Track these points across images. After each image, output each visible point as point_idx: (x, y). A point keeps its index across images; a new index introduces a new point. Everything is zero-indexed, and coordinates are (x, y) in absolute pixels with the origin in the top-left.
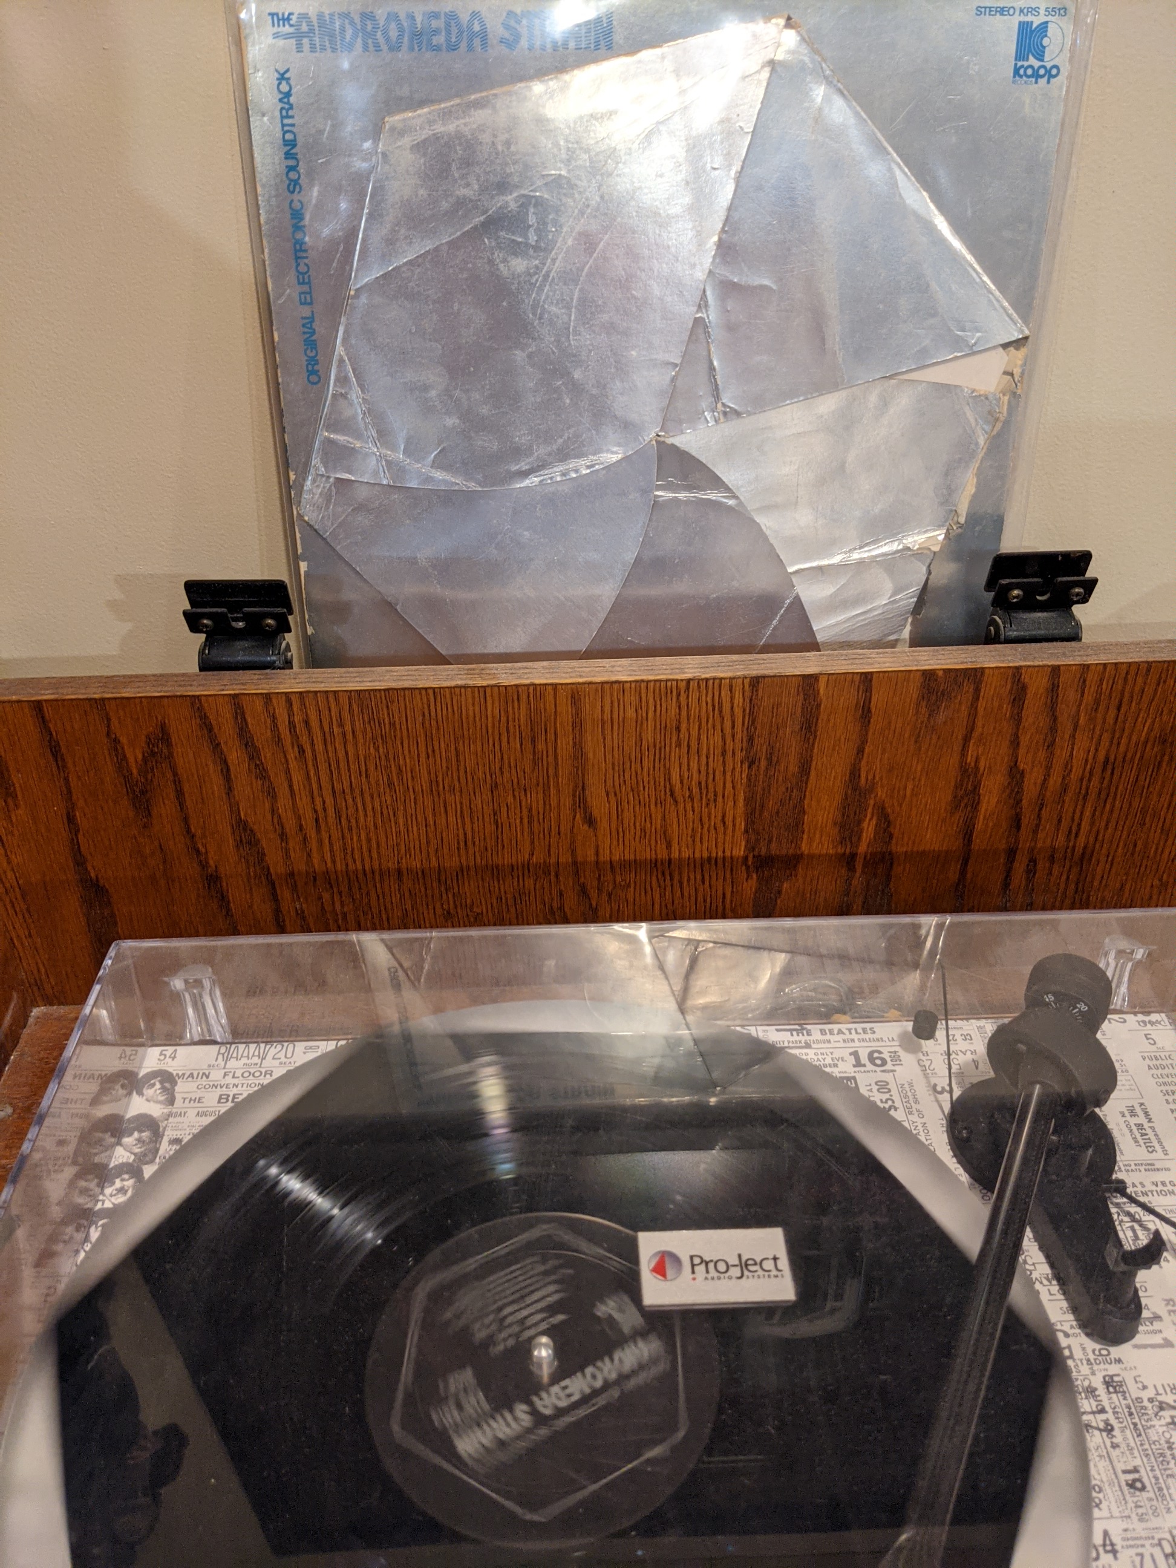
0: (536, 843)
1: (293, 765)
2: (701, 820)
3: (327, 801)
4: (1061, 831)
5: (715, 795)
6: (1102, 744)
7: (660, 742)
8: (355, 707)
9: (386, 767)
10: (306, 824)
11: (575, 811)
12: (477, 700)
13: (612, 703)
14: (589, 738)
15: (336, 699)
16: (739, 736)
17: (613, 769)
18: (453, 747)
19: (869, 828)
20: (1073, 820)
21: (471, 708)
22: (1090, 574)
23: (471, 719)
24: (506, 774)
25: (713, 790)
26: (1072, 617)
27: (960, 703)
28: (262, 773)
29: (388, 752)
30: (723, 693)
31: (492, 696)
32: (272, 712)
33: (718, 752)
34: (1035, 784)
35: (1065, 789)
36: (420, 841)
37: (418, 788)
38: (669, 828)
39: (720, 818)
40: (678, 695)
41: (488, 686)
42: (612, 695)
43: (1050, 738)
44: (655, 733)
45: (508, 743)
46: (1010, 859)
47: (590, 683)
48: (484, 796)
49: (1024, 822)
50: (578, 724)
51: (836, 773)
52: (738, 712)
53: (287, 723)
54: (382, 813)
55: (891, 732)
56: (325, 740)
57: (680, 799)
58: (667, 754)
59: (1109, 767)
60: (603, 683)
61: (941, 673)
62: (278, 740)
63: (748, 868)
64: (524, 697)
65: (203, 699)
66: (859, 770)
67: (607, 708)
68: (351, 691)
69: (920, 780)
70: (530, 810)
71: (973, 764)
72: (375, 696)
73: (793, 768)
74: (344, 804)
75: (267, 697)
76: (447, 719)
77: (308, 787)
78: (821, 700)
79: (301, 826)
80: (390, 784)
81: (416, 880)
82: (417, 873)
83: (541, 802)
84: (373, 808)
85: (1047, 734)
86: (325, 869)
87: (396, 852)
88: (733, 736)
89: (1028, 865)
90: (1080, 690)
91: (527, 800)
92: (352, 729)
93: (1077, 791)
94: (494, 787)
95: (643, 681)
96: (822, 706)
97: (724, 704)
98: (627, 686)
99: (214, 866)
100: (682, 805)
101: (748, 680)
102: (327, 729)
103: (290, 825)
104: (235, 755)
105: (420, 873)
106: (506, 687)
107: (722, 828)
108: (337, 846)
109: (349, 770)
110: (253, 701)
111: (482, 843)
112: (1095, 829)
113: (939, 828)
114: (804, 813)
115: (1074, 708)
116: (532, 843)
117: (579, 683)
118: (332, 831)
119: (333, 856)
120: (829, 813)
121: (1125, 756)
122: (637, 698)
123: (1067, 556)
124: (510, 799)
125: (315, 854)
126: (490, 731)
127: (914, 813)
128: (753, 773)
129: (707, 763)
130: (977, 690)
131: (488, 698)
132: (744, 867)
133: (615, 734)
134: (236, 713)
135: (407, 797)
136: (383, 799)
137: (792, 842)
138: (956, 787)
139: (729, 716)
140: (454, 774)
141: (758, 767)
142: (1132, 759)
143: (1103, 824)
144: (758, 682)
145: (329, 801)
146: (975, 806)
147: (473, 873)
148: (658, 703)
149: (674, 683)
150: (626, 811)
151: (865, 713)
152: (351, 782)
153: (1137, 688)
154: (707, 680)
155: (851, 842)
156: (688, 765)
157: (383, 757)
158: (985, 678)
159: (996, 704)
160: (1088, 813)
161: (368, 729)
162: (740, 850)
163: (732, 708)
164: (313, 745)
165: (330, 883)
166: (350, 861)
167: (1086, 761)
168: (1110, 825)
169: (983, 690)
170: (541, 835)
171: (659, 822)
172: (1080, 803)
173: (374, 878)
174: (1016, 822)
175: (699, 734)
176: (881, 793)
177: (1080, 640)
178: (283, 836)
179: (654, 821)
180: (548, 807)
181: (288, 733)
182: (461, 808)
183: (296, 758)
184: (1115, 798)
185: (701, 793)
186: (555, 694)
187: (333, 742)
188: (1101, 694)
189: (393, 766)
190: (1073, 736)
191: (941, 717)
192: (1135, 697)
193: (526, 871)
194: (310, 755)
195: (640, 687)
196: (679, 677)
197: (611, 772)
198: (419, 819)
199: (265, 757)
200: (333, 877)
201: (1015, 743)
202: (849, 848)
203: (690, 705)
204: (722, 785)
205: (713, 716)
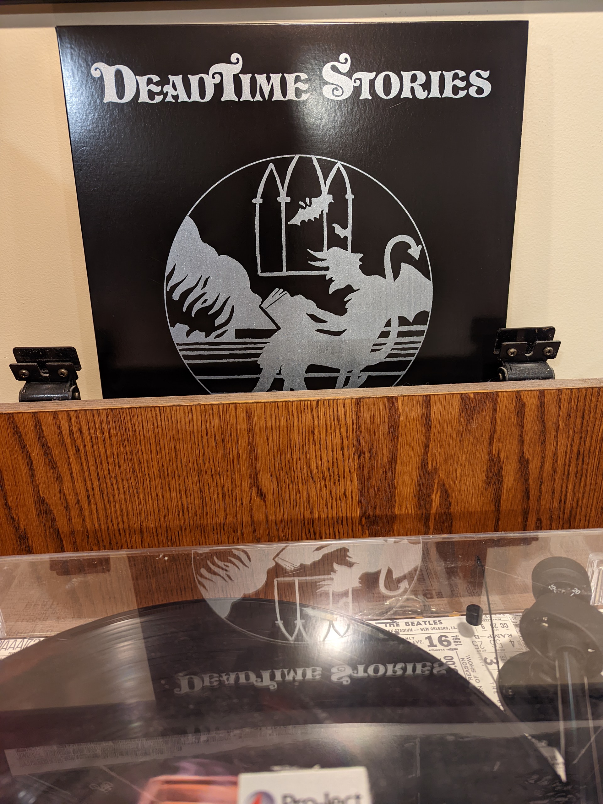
0: (228, 512)
1: (72, 459)
2: (331, 494)
3: (95, 484)
4: (555, 500)
5: (339, 477)
6: (575, 441)
7: (303, 441)
8: (110, 420)
9: (131, 460)
10: (82, 499)
11: (251, 488)
12: (187, 414)
13: (271, 415)
14: (258, 439)
15: (99, 414)
16: (351, 437)
17: (274, 459)
18: (173, 446)
19: (436, 498)
20: (562, 491)
21: (183, 420)
22: (555, 339)
23: (184, 427)
24: (207, 464)
25: (337, 473)
26: (548, 366)
27: (485, 415)
28: (53, 465)
29: (132, 450)
30: (339, 409)
31: (196, 412)
32: (58, 424)
33: (339, 447)
34: (536, 468)
35: (555, 471)
36: (154, 510)
37: (152, 475)
38: (311, 499)
39: (342, 492)
40: (312, 410)
41: (194, 405)
42: (271, 411)
43: (542, 438)
44: (299, 435)
45: (208, 443)
46: (525, 519)
47: (257, 403)
48: (194, 479)
49: (532, 494)
50: (250, 430)
51: (412, 461)
52: (349, 421)
53: (68, 431)
54: (129, 491)
55: (445, 434)
56: (92, 442)
57: (317, 479)
58: (307, 449)
59: (581, 457)
60: (265, 402)
61: (472, 395)
62: (63, 442)
63: (362, 526)
64: (216, 412)
65: (15, 416)
66: (427, 459)
67: (269, 419)
68: (107, 409)
69: (465, 466)
70: (223, 489)
71: (496, 455)
72: (123, 412)
73: (386, 459)
74: (105, 485)
75: (55, 414)
76: (169, 426)
77: (82, 475)
78: (400, 415)
79: (78, 500)
80: (134, 471)
81: (152, 537)
82: (153, 532)
83: (230, 483)
84: (123, 488)
85: (540, 435)
86: (94, 530)
87: (139, 518)
88: (347, 437)
89: (536, 523)
90: (557, 405)
91: (221, 481)
92: (109, 434)
93: (563, 472)
94: (200, 473)
95: (290, 401)
96: (401, 417)
97: (340, 416)
98: (280, 404)
99: (23, 529)
100: (319, 484)
101: (354, 400)
102: (93, 435)
103: (71, 499)
104: (36, 453)
105: (155, 532)
106: (205, 405)
107: (345, 499)
108: (101, 514)
109: (108, 462)
110: (47, 417)
111: (193, 512)
112: (576, 499)
113: (479, 498)
114: (395, 488)
115: (555, 418)
116: (225, 511)
117: (250, 403)
118: (98, 504)
119: (99, 521)
120: (410, 488)
121: (590, 449)
122: (287, 412)
123: (540, 329)
124: (210, 481)
125: (87, 520)
126: (196, 436)
127: (463, 488)
128: (361, 462)
129: (333, 455)
130: (495, 407)
131: (193, 413)
132: (360, 526)
133: (274, 436)
134: (36, 424)
135: (145, 480)
136: (130, 481)
137: (389, 508)
138: (487, 471)
139: (344, 424)
140: (174, 465)
141: (364, 457)
142: (595, 451)
143: (581, 495)
144: (360, 402)
145: (96, 484)
146: (500, 482)
147: (188, 531)
148: (300, 415)
149: (309, 403)
150: (283, 488)
151: (427, 422)
152: (109, 471)
153: (593, 405)
154: (329, 400)
155: (426, 508)
156: (321, 457)
157: (129, 453)
158: (499, 399)
159: (507, 415)
160: (570, 488)
161: (119, 434)
162: (357, 514)
163: (346, 418)
164: (84, 446)
165: (97, 540)
166: (110, 525)
167: (566, 452)
168: (585, 495)
169: (498, 406)
170: (231, 505)
171: (305, 496)
172: (565, 481)
173: (125, 537)
174: (527, 494)
175: (326, 436)
176: (442, 475)
177: (554, 379)
178: (67, 508)
179: (301, 495)
180: (234, 486)
181: (69, 436)
182: (180, 487)
183: (74, 455)
184: (586, 477)
185: (330, 476)
186: (236, 410)
187: (97, 444)
188: (571, 409)
189: (135, 460)
190: (556, 437)
191: (474, 425)
192: (592, 410)
193: (222, 531)
194: (83, 452)
195: (288, 405)
196: (312, 399)
197: (273, 462)
198: (153, 495)
199: (55, 454)
200: (99, 534)
201: (521, 441)
202: (424, 511)
203: (319, 417)
204: (342, 471)
205: (334, 424)
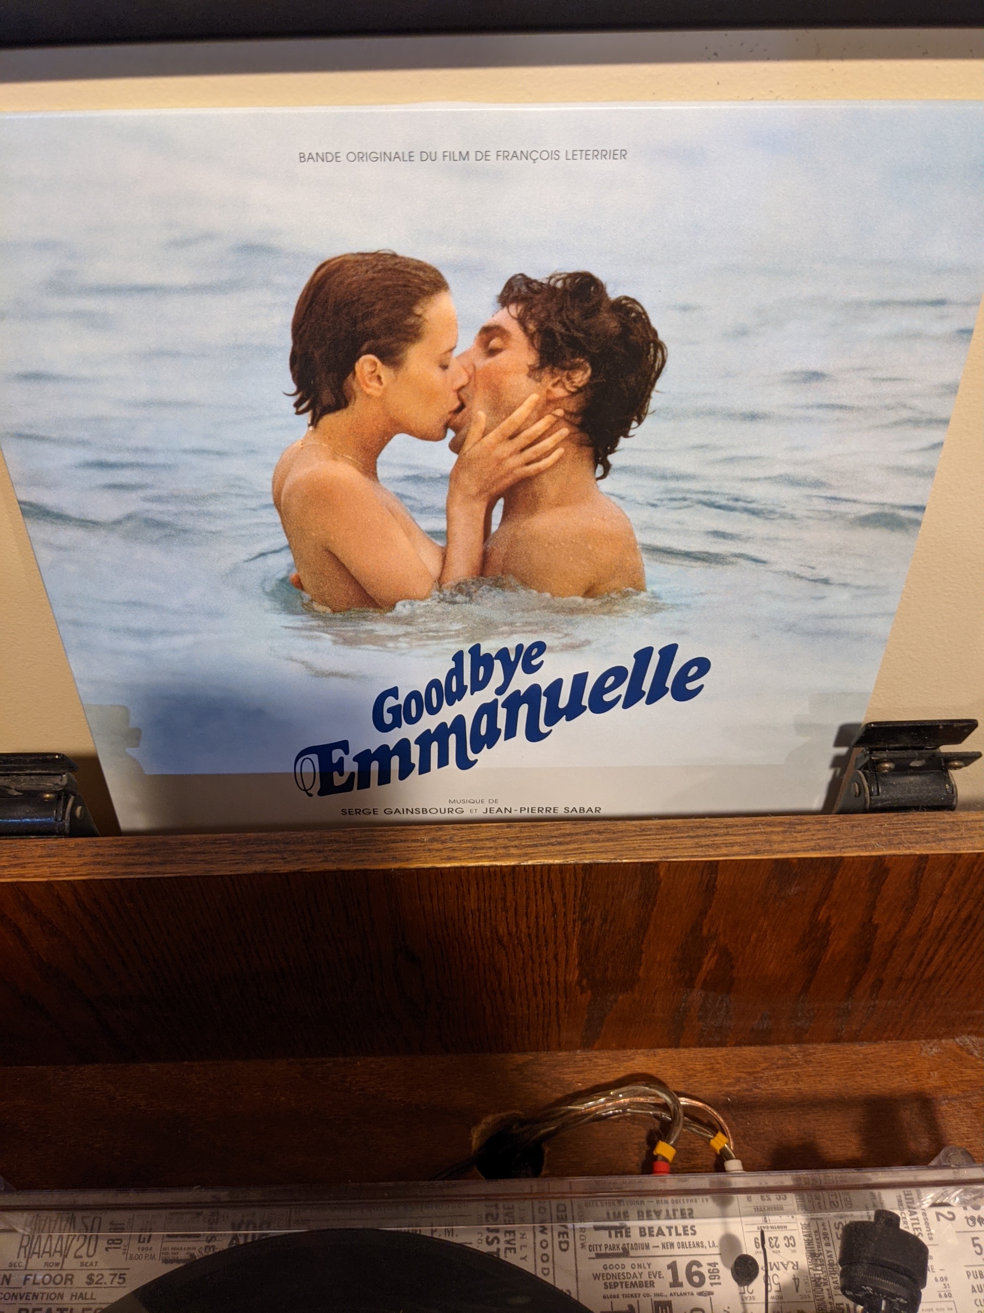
2: (532, 958)
3: (131, 950)
4: (911, 962)
5: (546, 941)
6: (966, 907)
7: (485, 908)
8: (146, 889)
10: (112, 964)
11: (396, 954)
12: (279, 884)
13: (430, 882)
14: (408, 906)
16: (571, 904)
17: (436, 927)
19: (709, 962)
20: (925, 956)
21: (273, 888)
24: (319, 931)
25: (543, 939)
26: (949, 782)
27: (814, 881)
30: (552, 876)
31: (295, 878)
32: (55, 891)
33: (549, 914)
34: (889, 933)
35: (920, 936)
36: (234, 972)
39: (552, 956)
40: (503, 876)
41: (291, 873)
42: (429, 878)
43: (909, 904)
44: (479, 903)
45: (319, 911)
46: (856, 980)
47: (405, 869)
48: (298, 945)
49: (874, 957)
50: (394, 897)
51: (676, 927)
52: (570, 888)
53: (74, 900)
55: (737, 901)
57: (508, 945)
58: (493, 916)
59: (971, 922)
60: (417, 870)
61: (794, 863)
63: (582, 987)
64: (331, 879)
66: (701, 925)
68: (138, 879)
69: (766, 931)
70: (348, 953)
71: (823, 921)
72: (166, 882)
73: (631, 924)
74: (149, 952)
76: (249, 895)
78: (661, 881)
79: (107, 965)
83: (360, 948)
85: (906, 901)
86: (140, 993)
88: (564, 904)
89: (873, 983)
90: (948, 871)
91: (344, 947)
92: (146, 904)
93: (934, 936)
94: (308, 940)
95: (463, 867)
96: (662, 884)
97: (554, 883)
98: (446, 871)
99: (25, 991)
100: (511, 950)
101: (580, 866)
103: (96, 965)
104: (25, 922)
106: (310, 873)
107: (555, 963)
108: (148, 978)
109: (149, 931)
111: (300, 973)
112: (947, 962)
113: (783, 961)
114: (642, 952)
115: (940, 884)
117: (390, 870)
118: (140, 969)
119: (146, 985)
120: (668, 953)
122: (458, 879)
124: (326, 947)
126: (297, 905)
127: (757, 952)
128: (587, 928)
129: (537, 923)
130: (834, 872)
131: (291, 880)
132: (578, 987)
134: (18, 895)
137: (629, 971)
138: (804, 936)
139: (560, 891)
141: (593, 924)
143: (957, 959)
144: (591, 868)
145: (133, 950)
146: (823, 947)
148: (481, 882)
149: (498, 869)
152: (153, 939)
154: (534, 866)
155: (690, 971)
156: (516, 922)
158: (845, 864)
159: (854, 882)
160: (942, 951)
161: (162, 905)
162: (574, 976)
163: (563, 885)
164: (104, 915)
167: (947, 918)
168: (964, 958)
169: (840, 872)
171: (487, 960)
172: (935, 945)
174: (866, 957)
175: (527, 904)
176: (723, 940)
179: (481, 960)
180: (367, 951)
182: (274, 953)
184: (972, 942)
185: (531, 942)
187: (128, 914)
188: (971, 874)
190: (935, 902)
191: (793, 890)
194: (103, 921)
195: (460, 872)
196: (504, 864)
197: (433, 929)
200: (149, 996)
201: (871, 907)
202: (688, 973)
203: (516, 884)
204: (553, 936)
205: (542, 891)
